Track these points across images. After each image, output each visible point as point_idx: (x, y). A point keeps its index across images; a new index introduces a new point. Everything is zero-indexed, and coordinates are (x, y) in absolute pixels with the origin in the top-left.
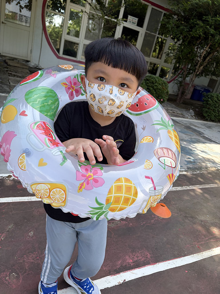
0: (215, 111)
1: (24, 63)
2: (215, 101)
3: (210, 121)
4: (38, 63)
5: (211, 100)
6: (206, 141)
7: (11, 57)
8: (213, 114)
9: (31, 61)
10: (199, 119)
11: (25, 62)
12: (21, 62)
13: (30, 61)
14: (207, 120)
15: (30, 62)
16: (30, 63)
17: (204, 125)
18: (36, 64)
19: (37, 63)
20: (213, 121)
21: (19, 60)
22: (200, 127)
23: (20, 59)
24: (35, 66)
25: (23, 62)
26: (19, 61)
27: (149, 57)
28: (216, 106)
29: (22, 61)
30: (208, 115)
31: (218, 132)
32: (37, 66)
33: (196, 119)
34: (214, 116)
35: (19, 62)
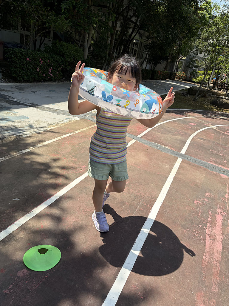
0: (25, 69)
2: (21, 57)
3: (24, 82)
5: (15, 56)
6: (11, 106)
8: (24, 73)
10: (9, 81)
14: (19, 81)
17: (16, 87)
20: (28, 81)
22: (9, 91)
28: (23, 63)
30: (19, 75)
31: (32, 93)
33: (6, 82)
34: (27, 75)
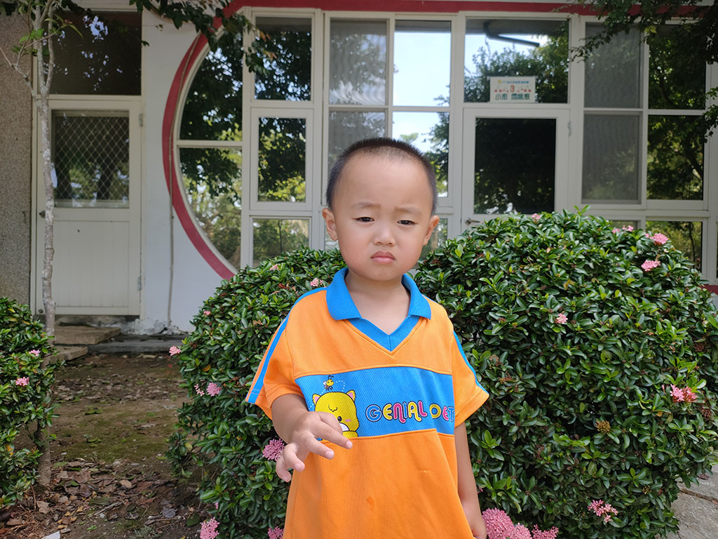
1: (118, 326)
4: (166, 320)
7: (75, 317)
9: (141, 318)
11: (122, 322)
12: (108, 326)
13: (138, 317)
15: (137, 320)
16: (139, 322)
18: (161, 321)
19: (163, 319)
21: (99, 319)
23: (105, 316)
24: (158, 330)
25: (114, 326)
26: (100, 323)
27: (640, 203)
29: (111, 319)
32: (166, 329)
35: (102, 326)
